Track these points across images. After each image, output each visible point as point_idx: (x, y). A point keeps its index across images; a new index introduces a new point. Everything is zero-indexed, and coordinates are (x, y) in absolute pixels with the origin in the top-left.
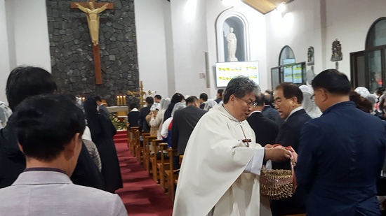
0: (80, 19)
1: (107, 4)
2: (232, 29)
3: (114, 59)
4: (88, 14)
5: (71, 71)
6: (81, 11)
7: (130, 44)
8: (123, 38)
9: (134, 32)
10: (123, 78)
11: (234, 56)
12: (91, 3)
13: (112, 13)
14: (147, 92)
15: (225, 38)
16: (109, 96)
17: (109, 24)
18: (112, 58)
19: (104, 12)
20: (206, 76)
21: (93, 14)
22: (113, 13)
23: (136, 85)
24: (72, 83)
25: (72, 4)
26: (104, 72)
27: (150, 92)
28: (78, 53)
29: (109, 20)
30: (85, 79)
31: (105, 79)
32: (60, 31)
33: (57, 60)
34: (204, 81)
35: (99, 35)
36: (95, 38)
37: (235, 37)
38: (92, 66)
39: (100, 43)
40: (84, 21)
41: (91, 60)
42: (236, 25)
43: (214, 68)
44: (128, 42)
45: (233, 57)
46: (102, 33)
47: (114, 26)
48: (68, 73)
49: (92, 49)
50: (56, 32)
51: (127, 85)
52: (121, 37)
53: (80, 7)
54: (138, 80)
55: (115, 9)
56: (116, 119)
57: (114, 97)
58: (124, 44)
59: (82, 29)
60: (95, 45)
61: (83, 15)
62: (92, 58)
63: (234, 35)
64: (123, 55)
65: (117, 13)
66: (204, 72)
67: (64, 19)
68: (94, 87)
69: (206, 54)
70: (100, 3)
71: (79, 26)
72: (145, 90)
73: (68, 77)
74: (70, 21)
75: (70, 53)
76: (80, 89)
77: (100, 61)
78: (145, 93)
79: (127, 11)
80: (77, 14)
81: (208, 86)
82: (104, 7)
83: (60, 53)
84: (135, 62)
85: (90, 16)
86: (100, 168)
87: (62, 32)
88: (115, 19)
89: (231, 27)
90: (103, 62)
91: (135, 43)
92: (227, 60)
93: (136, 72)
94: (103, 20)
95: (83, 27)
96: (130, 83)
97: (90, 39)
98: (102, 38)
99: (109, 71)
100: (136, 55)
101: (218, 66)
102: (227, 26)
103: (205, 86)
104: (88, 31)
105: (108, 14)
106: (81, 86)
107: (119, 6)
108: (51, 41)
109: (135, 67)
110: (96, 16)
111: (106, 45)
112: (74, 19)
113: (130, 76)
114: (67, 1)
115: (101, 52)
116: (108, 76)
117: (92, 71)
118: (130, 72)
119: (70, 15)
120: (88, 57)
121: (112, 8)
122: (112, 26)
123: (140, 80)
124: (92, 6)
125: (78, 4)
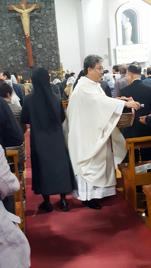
0: (16, 18)
1: (35, 5)
2: (128, 19)
3: (41, 47)
4: (21, 14)
5: (12, 57)
6: (16, 12)
7: (52, 35)
8: (47, 30)
9: (55, 25)
10: (48, 61)
11: (130, 40)
12: (23, 5)
13: (38, 12)
15: (123, 26)
17: (37, 20)
18: (40, 46)
19: (33, 11)
20: (109, 57)
21: (25, 14)
22: (40, 12)
23: (58, 66)
24: (13, 66)
25: (9, 6)
26: (34, 57)
27: (67, 71)
28: (16, 43)
29: (36, 17)
30: (22, 63)
31: (36, 62)
32: (2, 28)
34: (107, 61)
35: (30, 29)
36: (27, 31)
37: (131, 25)
38: (26, 53)
39: (31, 35)
40: (19, 20)
41: (25, 48)
42: (131, 15)
43: (115, 50)
44: (50, 33)
46: (32, 27)
47: (41, 22)
48: (10, 59)
49: (25, 40)
51: (52, 66)
52: (45, 30)
53: (16, 9)
54: (59, 62)
55: (40, 9)
58: (48, 35)
59: (17, 25)
60: (27, 36)
61: (18, 14)
62: (26, 46)
63: (130, 23)
64: (48, 43)
65: (42, 13)
66: (107, 54)
67: (4, 19)
68: (29, 69)
69: (109, 39)
70: (30, 5)
71: (15, 23)
72: (65, 69)
73: (10, 62)
74: (9, 20)
75: (10, 44)
76: (18, 70)
77: (31, 49)
78: (64, 72)
79: (50, 10)
80: (14, 14)
81: (110, 65)
82: (33, 8)
83: (3, 44)
84: (57, 48)
85: (23, 15)
87: (4, 28)
88: (41, 16)
89: (127, 17)
90: (33, 49)
91: (56, 34)
93: (57, 56)
94: (32, 18)
95: (19, 24)
96: (54, 64)
97: (23, 32)
98: (32, 32)
99: (39, 56)
100: (57, 43)
101: (118, 48)
102: (124, 16)
103: (108, 64)
104: (22, 27)
105: (35, 13)
106: (19, 68)
107: (43, 5)
109: (57, 52)
110: (27, 15)
111: (35, 36)
112: (11, 18)
113: (53, 60)
114: (6, 4)
115: (32, 42)
116: (37, 60)
117: (26, 57)
118: (53, 56)
119: (8, 15)
120: (23, 46)
121: (39, 8)
122: (39, 22)
123: (61, 62)
124: (24, 7)
125: (13, 7)
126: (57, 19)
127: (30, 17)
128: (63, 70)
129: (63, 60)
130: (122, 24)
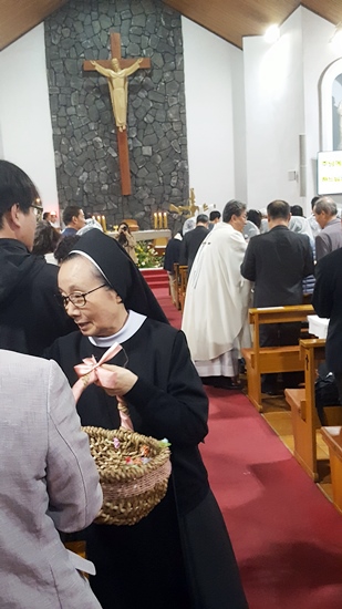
0: (99, 88)
1: (140, 60)
3: (150, 154)
4: (110, 79)
5: (85, 174)
6: (99, 75)
7: (176, 127)
8: (164, 116)
9: (182, 105)
10: (163, 184)
12: (115, 60)
13: (146, 75)
14: (201, 206)
15: (335, 109)
16: (143, 213)
17: (142, 94)
18: (147, 151)
19: (135, 74)
20: (299, 177)
21: (118, 78)
22: (150, 76)
23: (184, 195)
24: (86, 194)
25: (86, 62)
26: (134, 175)
27: (205, 206)
28: (95, 144)
29: (142, 86)
30: (106, 187)
31: (136, 186)
32: (68, 110)
33: (64, 157)
34: (295, 185)
35: (128, 115)
36: (121, 119)
38: (115, 165)
39: (128, 126)
40: (104, 92)
41: (115, 155)
43: (315, 163)
44: (172, 123)
46: (131, 110)
47: (151, 97)
48: (80, 178)
49: (116, 138)
50: (62, 112)
51: (170, 195)
52: (161, 116)
53: (99, 68)
54: (188, 187)
55: (152, 68)
56: (153, 251)
57: (149, 215)
58: (165, 128)
59: (101, 105)
60: (120, 130)
61: (102, 80)
62: (117, 152)
64: (164, 145)
65: (156, 76)
66: (297, 169)
67: (73, 90)
68: (120, 200)
69: (301, 138)
70: (129, 60)
71: (97, 99)
72: (198, 203)
73: (81, 184)
74: (83, 93)
75: (83, 145)
76: (98, 203)
77: (128, 157)
78: (197, 208)
79: (172, 71)
80: (95, 80)
81: (303, 194)
82: (136, 66)
83: (69, 144)
84: (183, 157)
85: (114, 81)
87: (71, 110)
88: (152, 85)
90: (132, 158)
91: (183, 124)
93: (184, 174)
94: (133, 89)
95: (103, 101)
96: (175, 191)
97: (113, 120)
98: (132, 119)
99: (143, 173)
100: (184, 145)
101: (322, 157)
102: (340, 87)
103: (298, 193)
104: (110, 108)
105: (141, 78)
106: (100, 198)
107: (159, 61)
108: (55, 125)
109: (183, 165)
111: (138, 130)
112: (88, 89)
113: (174, 181)
114: (78, 58)
115: (130, 142)
116: (140, 181)
117: (116, 175)
118: (175, 173)
119: (82, 82)
120: (110, 150)
121: (149, 66)
122: (147, 97)
123: (191, 187)
124: (117, 65)
125: (94, 63)
126: (187, 92)
127: (129, 86)
128: (196, 204)
129: (196, 181)
130: (333, 102)
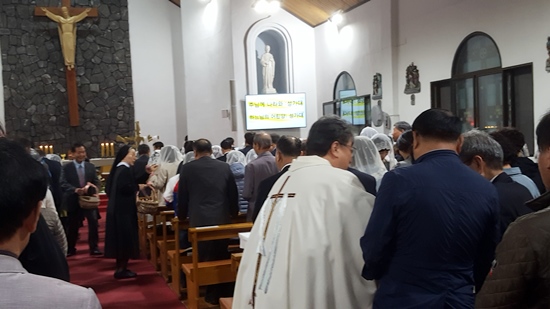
0: (48, 31)
1: (88, 10)
2: (268, 47)
3: (97, 90)
4: (60, 24)
5: (34, 107)
6: (49, 20)
7: (121, 68)
8: (110, 58)
9: (127, 49)
10: (110, 117)
11: (271, 86)
12: (64, 8)
13: (94, 23)
14: (145, 137)
15: (258, 61)
16: (90, 143)
17: (90, 39)
18: (95, 87)
19: (83, 21)
20: (231, 114)
21: (67, 24)
22: (97, 23)
23: (130, 126)
24: (34, 125)
25: (36, 8)
26: (81, 108)
27: (149, 138)
28: (44, 81)
29: (91, 32)
30: (54, 118)
31: (85, 118)
32: (19, 49)
33: (13, 91)
34: (228, 121)
35: (76, 55)
36: (69, 59)
37: (272, 59)
38: (64, 100)
40: (54, 34)
41: (63, 90)
42: (275, 42)
43: (243, 104)
44: (118, 64)
45: (270, 88)
46: (80, 51)
47: (98, 41)
48: (29, 110)
49: (66, 75)
50: (13, 51)
51: (117, 127)
52: (108, 57)
53: (49, 14)
54: (133, 120)
55: (100, 17)
56: (100, 177)
57: (97, 144)
58: (112, 68)
59: (50, 46)
60: (69, 68)
61: (52, 25)
62: (65, 87)
63: (271, 56)
64: (111, 84)
65: (103, 24)
66: (229, 108)
67: (24, 32)
68: (68, 130)
69: (232, 83)
70: (78, 8)
71: (46, 41)
72: (143, 134)
73: (29, 116)
74: (33, 35)
75: (32, 81)
76: (46, 133)
77: (76, 92)
78: (142, 139)
79: (118, 20)
80: (45, 24)
81: (234, 128)
82: (84, 15)
83: (18, 80)
84: (129, 93)
85: (63, 27)
86: (66, 249)
87: (22, 50)
88: (99, 31)
89: (266, 44)
90: (81, 94)
91: (128, 66)
92: (261, 91)
93: (130, 109)
94: (81, 33)
95: (53, 42)
96: (121, 123)
98: (81, 59)
99: (90, 107)
100: (130, 84)
101: (249, 99)
102: (262, 43)
103: (230, 127)
104: (59, 49)
105: (89, 25)
106: (48, 128)
107: (105, 11)
108: (4, 63)
109: (128, 101)
110: (71, 27)
111: (86, 68)
112: (38, 31)
113: (120, 115)
114: (29, 4)
115: (78, 79)
116: (88, 114)
117: (64, 107)
118: (121, 108)
119: (33, 25)
120: (59, 86)
121: (96, 15)
122: (94, 41)
123: (136, 120)
124: (66, 13)
125: (45, 10)
126: (131, 40)
127: (77, 31)
128: (141, 136)
129: (141, 114)
130: (257, 55)
